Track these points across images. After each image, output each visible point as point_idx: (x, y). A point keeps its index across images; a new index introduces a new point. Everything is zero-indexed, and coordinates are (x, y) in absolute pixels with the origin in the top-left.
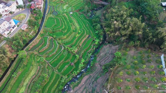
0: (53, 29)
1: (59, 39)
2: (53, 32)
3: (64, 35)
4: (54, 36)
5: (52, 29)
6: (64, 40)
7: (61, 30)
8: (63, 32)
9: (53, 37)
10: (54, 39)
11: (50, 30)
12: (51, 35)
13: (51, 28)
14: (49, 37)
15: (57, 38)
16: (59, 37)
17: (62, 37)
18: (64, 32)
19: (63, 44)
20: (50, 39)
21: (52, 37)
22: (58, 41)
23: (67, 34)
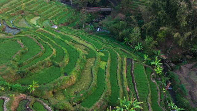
0: (20, 66)
1: (54, 93)
2: (23, 75)
3: (66, 74)
4: (33, 87)
5: (16, 67)
6: (72, 91)
7: (49, 61)
8: (58, 66)
9: (27, 92)
10: (32, 99)
11: (9, 69)
12: (18, 85)
13: (12, 62)
14: (12, 98)
15: (45, 92)
16: (50, 85)
17: (64, 81)
18: (60, 64)
19: (78, 106)
20: (16, 104)
21: (23, 96)
22: (53, 100)
23: (76, 68)
